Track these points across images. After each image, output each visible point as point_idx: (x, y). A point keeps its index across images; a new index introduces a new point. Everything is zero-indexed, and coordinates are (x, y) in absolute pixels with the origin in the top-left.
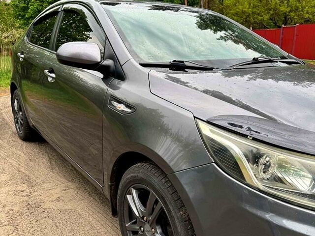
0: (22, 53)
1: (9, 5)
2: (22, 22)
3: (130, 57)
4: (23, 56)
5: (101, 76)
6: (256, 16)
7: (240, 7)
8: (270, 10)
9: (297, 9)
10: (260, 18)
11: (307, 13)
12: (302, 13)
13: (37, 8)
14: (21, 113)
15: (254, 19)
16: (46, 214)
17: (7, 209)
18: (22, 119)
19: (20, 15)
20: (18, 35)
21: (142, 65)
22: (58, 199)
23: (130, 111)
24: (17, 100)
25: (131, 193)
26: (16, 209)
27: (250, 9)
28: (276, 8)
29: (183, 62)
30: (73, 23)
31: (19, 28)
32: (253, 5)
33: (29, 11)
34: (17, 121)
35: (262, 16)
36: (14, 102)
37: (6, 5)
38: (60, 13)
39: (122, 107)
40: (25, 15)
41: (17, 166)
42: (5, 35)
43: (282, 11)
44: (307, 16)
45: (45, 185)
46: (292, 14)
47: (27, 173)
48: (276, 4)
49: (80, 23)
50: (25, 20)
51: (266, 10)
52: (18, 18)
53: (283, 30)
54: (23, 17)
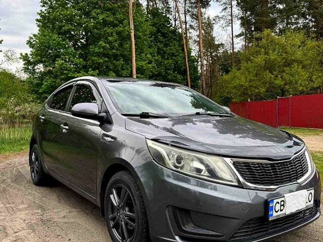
0: (43, 116)
1: (24, 81)
2: (35, 96)
3: (116, 110)
4: (43, 118)
5: (99, 123)
6: (253, 89)
7: (237, 81)
8: (266, 83)
9: (291, 82)
10: (257, 91)
11: (301, 85)
12: (296, 85)
13: (50, 84)
14: (37, 163)
15: (251, 92)
16: (55, 224)
17: (26, 222)
18: (37, 168)
19: (34, 90)
20: (29, 109)
21: (122, 115)
22: (64, 217)
23: (113, 140)
24: (35, 153)
25: (112, 193)
26: (33, 222)
27: (247, 83)
28: (272, 82)
29: (148, 113)
30: (83, 94)
31: (32, 101)
32: (250, 79)
33: (43, 86)
34: (33, 170)
35: (259, 89)
36: (32, 155)
37: (21, 81)
38: (74, 87)
39: (109, 139)
40: (38, 91)
41: (33, 200)
42: (17, 108)
43: (277, 84)
44: (301, 88)
45: (54, 210)
46: (287, 87)
47: (41, 204)
48: (271, 78)
49: (88, 94)
50: (38, 94)
51: (263, 83)
52: (32, 93)
53: (279, 101)
54: (36, 92)
